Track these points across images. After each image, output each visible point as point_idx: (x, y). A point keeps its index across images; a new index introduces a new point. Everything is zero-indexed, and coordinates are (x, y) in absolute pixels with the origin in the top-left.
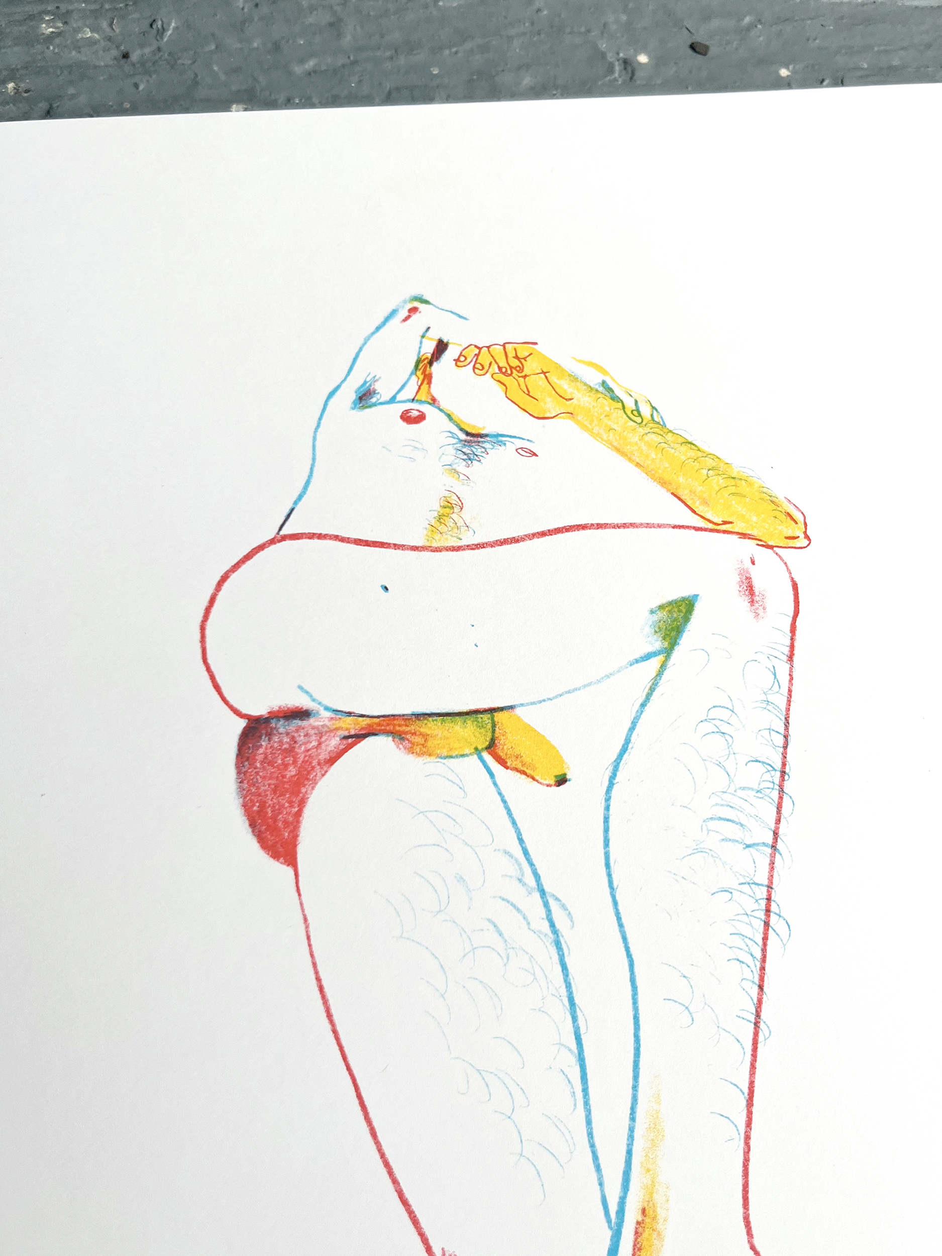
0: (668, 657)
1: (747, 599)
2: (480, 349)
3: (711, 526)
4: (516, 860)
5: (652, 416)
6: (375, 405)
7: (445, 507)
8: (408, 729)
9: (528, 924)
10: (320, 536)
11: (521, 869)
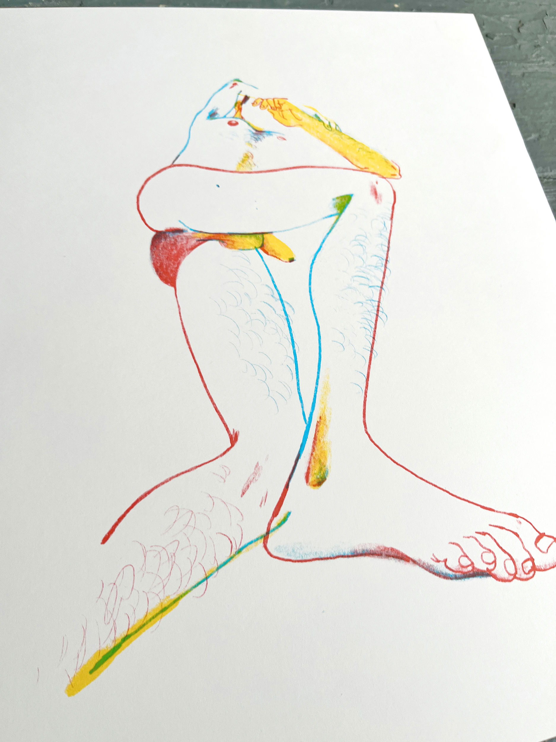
0: (339, 217)
1: (374, 196)
2: (263, 100)
4: (271, 289)
5: (336, 128)
6: (217, 118)
7: (245, 157)
8: (226, 239)
9: (275, 312)
11: (273, 292)
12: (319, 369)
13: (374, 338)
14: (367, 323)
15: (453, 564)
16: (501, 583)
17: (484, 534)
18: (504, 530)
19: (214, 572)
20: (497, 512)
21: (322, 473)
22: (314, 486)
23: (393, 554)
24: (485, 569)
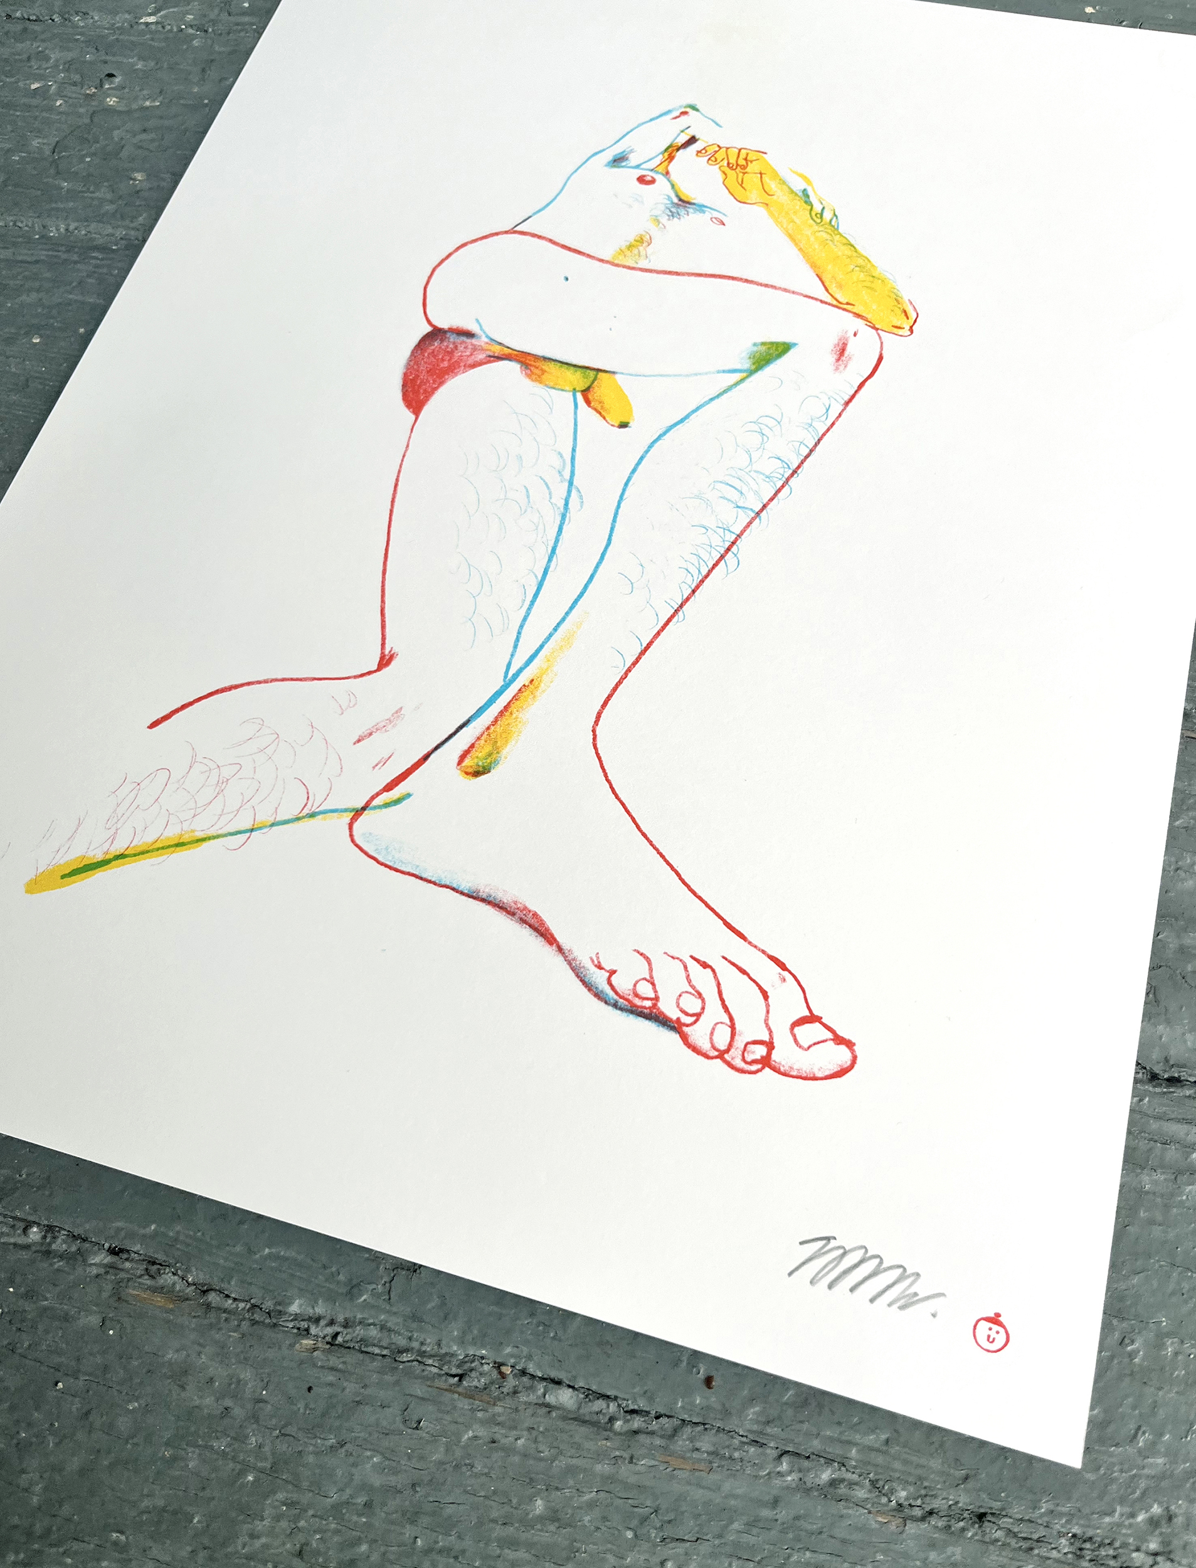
0: (747, 377)
1: (836, 357)
2: (721, 148)
3: (835, 303)
4: (564, 460)
6: (623, 167)
7: (637, 241)
8: (534, 364)
9: (551, 498)
10: (539, 237)
11: (564, 467)
12: (572, 608)
13: (694, 592)
14: (696, 563)
15: (623, 983)
16: (690, 1052)
17: (705, 965)
18: (745, 977)
20: (750, 943)
21: (488, 761)
22: (467, 773)
23: (532, 922)
24: (674, 1018)
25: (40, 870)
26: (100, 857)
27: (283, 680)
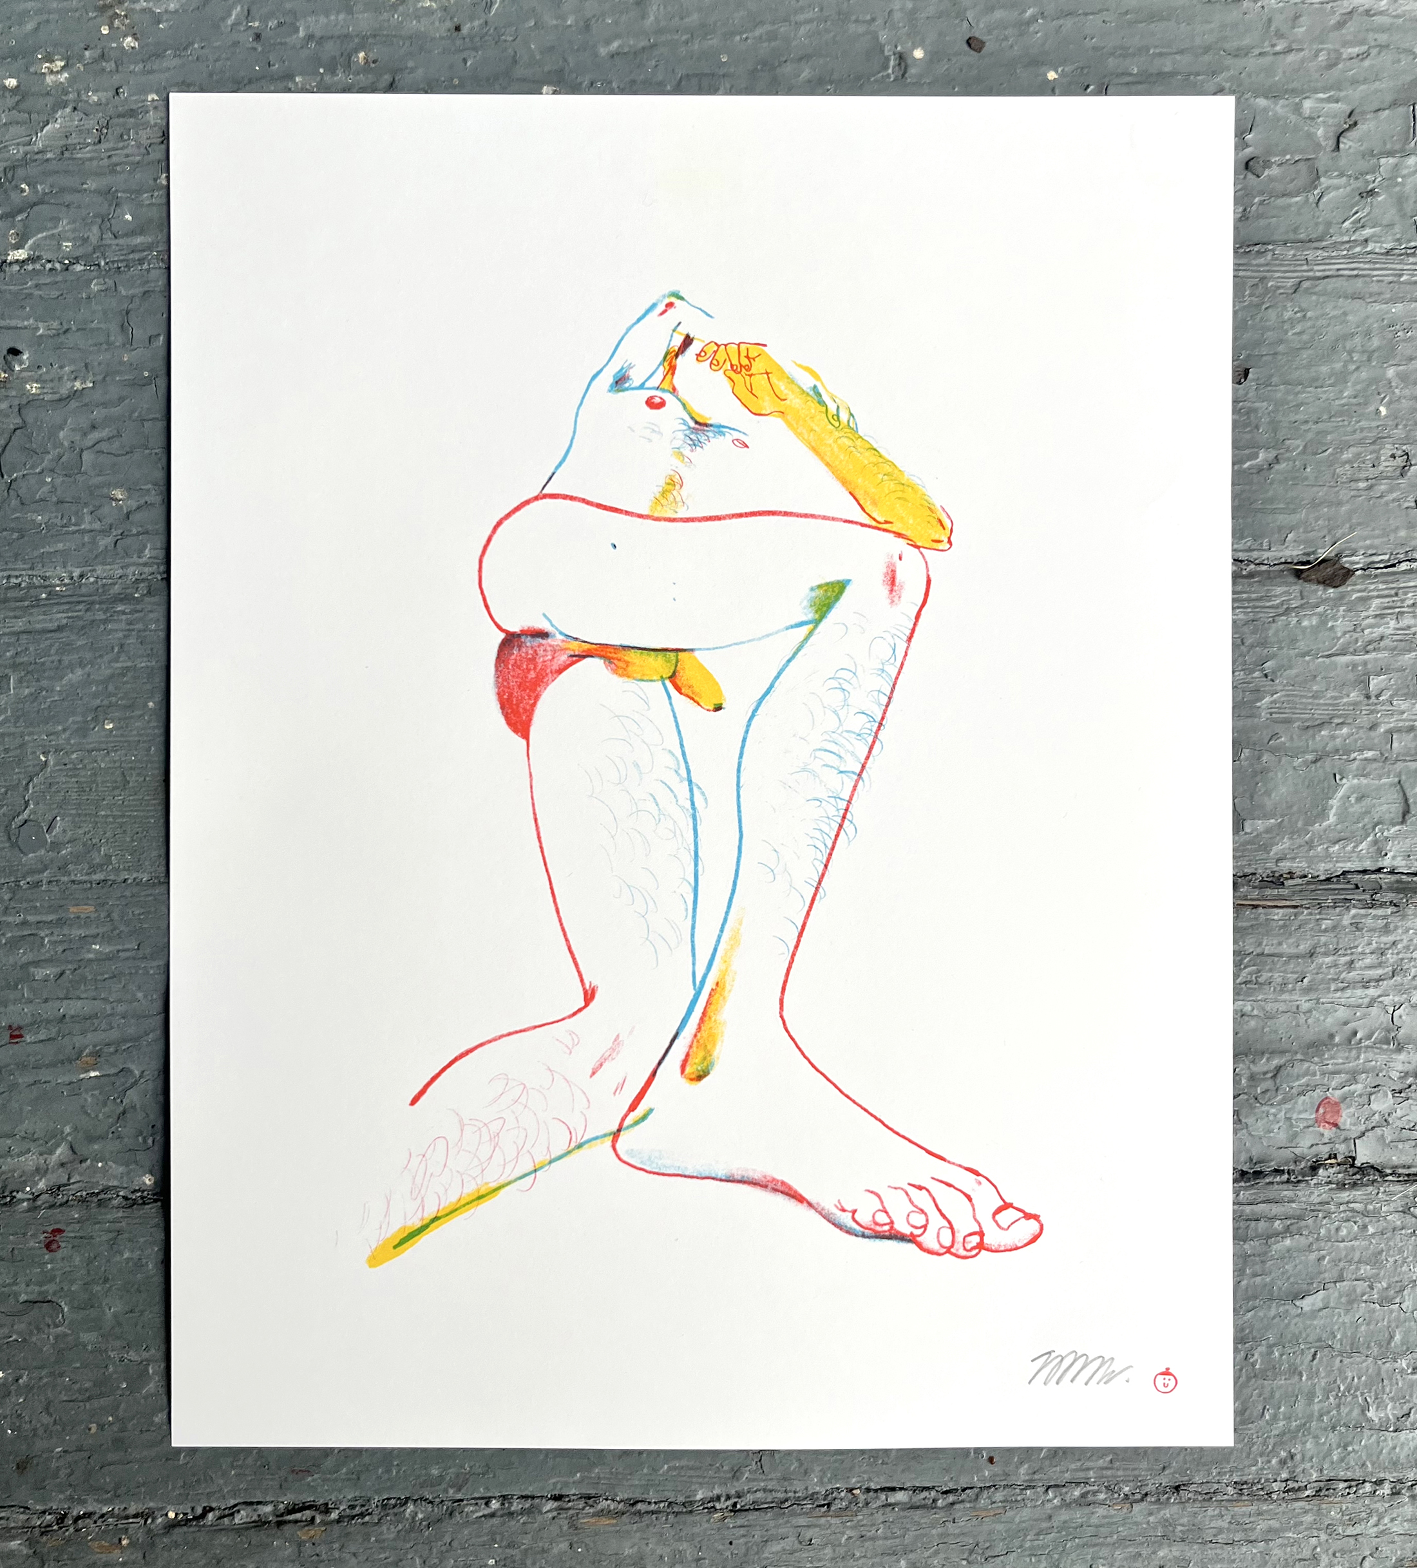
0: (816, 627)
1: (889, 588)
3: (874, 524)
4: (677, 759)
7: (669, 484)
8: (615, 656)
9: (677, 801)
10: (572, 498)
11: (678, 764)
12: (729, 907)
13: (826, 866)
14: (821, 838)
15: (864, 1217)
16: (925, 1254)
17: (920, 1188)
18: (952, 1189)
19: (545, 1166)
20: (949, 1162)
21: (705, 1064)
22: (692, 1080)
23: (782, 1189)
24: (908, 1233)
25: (373, 1247)
26: (418, 1224)
27: (509, 1034)
